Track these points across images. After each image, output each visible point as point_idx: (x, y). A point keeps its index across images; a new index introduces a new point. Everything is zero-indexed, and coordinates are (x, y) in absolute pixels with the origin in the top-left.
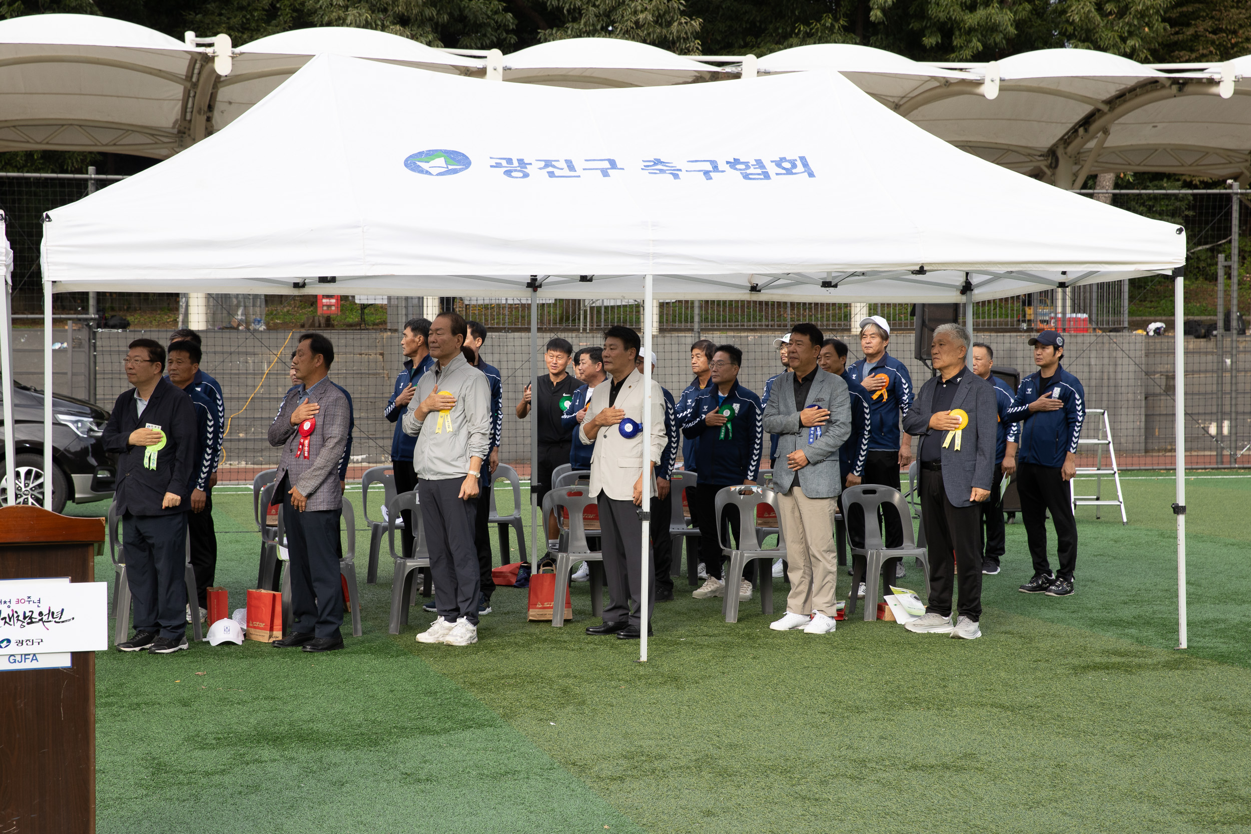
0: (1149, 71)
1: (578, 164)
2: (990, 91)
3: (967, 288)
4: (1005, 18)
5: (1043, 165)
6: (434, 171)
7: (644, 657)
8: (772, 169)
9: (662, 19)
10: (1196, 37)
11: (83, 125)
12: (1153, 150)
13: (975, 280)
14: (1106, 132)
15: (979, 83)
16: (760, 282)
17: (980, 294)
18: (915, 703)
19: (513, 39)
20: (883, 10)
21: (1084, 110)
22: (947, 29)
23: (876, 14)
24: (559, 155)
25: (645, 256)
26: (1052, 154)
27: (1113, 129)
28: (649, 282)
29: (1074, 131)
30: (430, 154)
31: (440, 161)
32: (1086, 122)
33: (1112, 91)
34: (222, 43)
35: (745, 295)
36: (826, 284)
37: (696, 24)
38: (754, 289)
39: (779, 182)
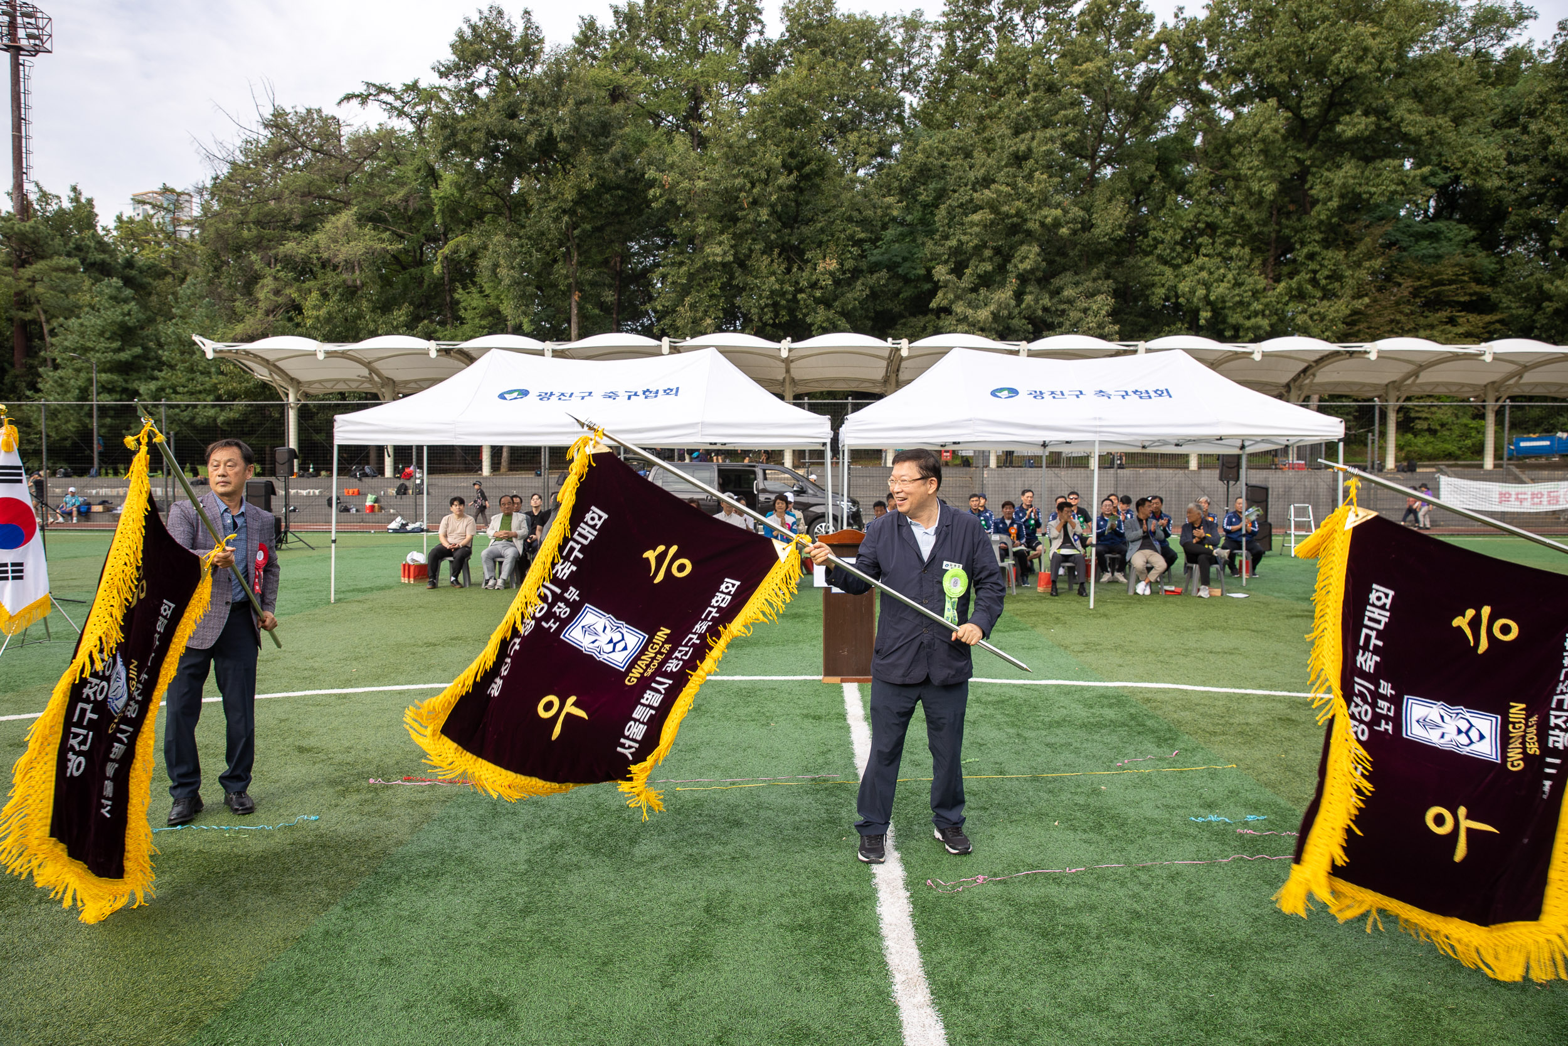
0: (1335, 347)
1: (1065, 393)
2: (1257, 357)
3: (1243, 447)
4: (1265, 323)
5: (1283, 391)
6: (1003, 397)
7: (1092, 606)
8: (1152, 394)
9: (1101, 326)
10: (1359, 331)
11: (844, 380)
12: (1338, 384)
13: (1247, 443)
14: (1314, 375)
15: (1252, 353)
16: (1147, 444)
17: (1249, 450)
18: (1213, 628)
19: (1032, 336)
20: (1206, 320)
21: (1304, 365)
22: (1237, 328)
23: (1202, 322)
24: (1058, 390)
25: (1096, 432)
26: (1288, 386)
27: (1318, 374)
28: (1097, 444)
29: (1299, 375)
30: (1001, 390)
31: (1006, 393)
32: (1305, 371)
33: (1317, 356)
34: (904, 342)
35: (1140, 450)
36: (1177, 445)
37: (1117, 328)
38: (1144, 447)
39: (1156, 400)
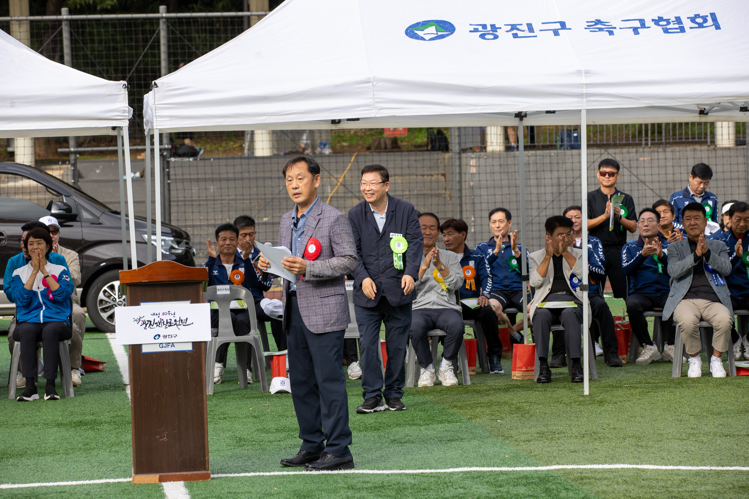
1: (536, 27)
6: (427, 37)
7: (586, 392)
24: (522, 20)
25: (580, 95)
28: (584, 115)
30: (425, 24)
31: (432, 30)
35: (695, 118)
36: (743, 109)
38: (702, 112)
39: (692, 34)
